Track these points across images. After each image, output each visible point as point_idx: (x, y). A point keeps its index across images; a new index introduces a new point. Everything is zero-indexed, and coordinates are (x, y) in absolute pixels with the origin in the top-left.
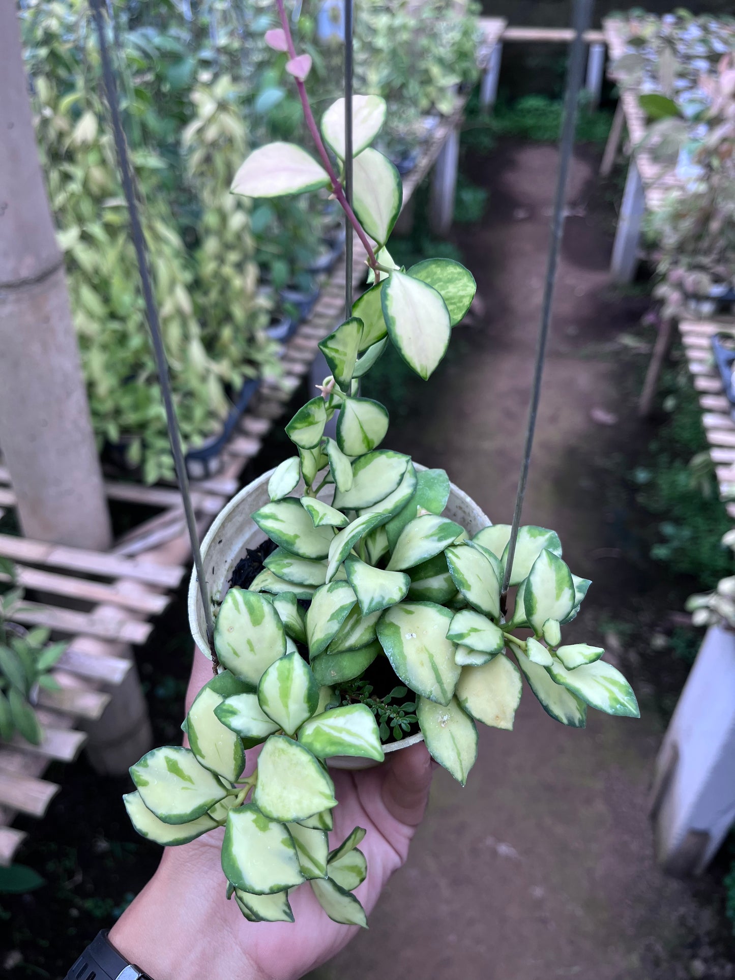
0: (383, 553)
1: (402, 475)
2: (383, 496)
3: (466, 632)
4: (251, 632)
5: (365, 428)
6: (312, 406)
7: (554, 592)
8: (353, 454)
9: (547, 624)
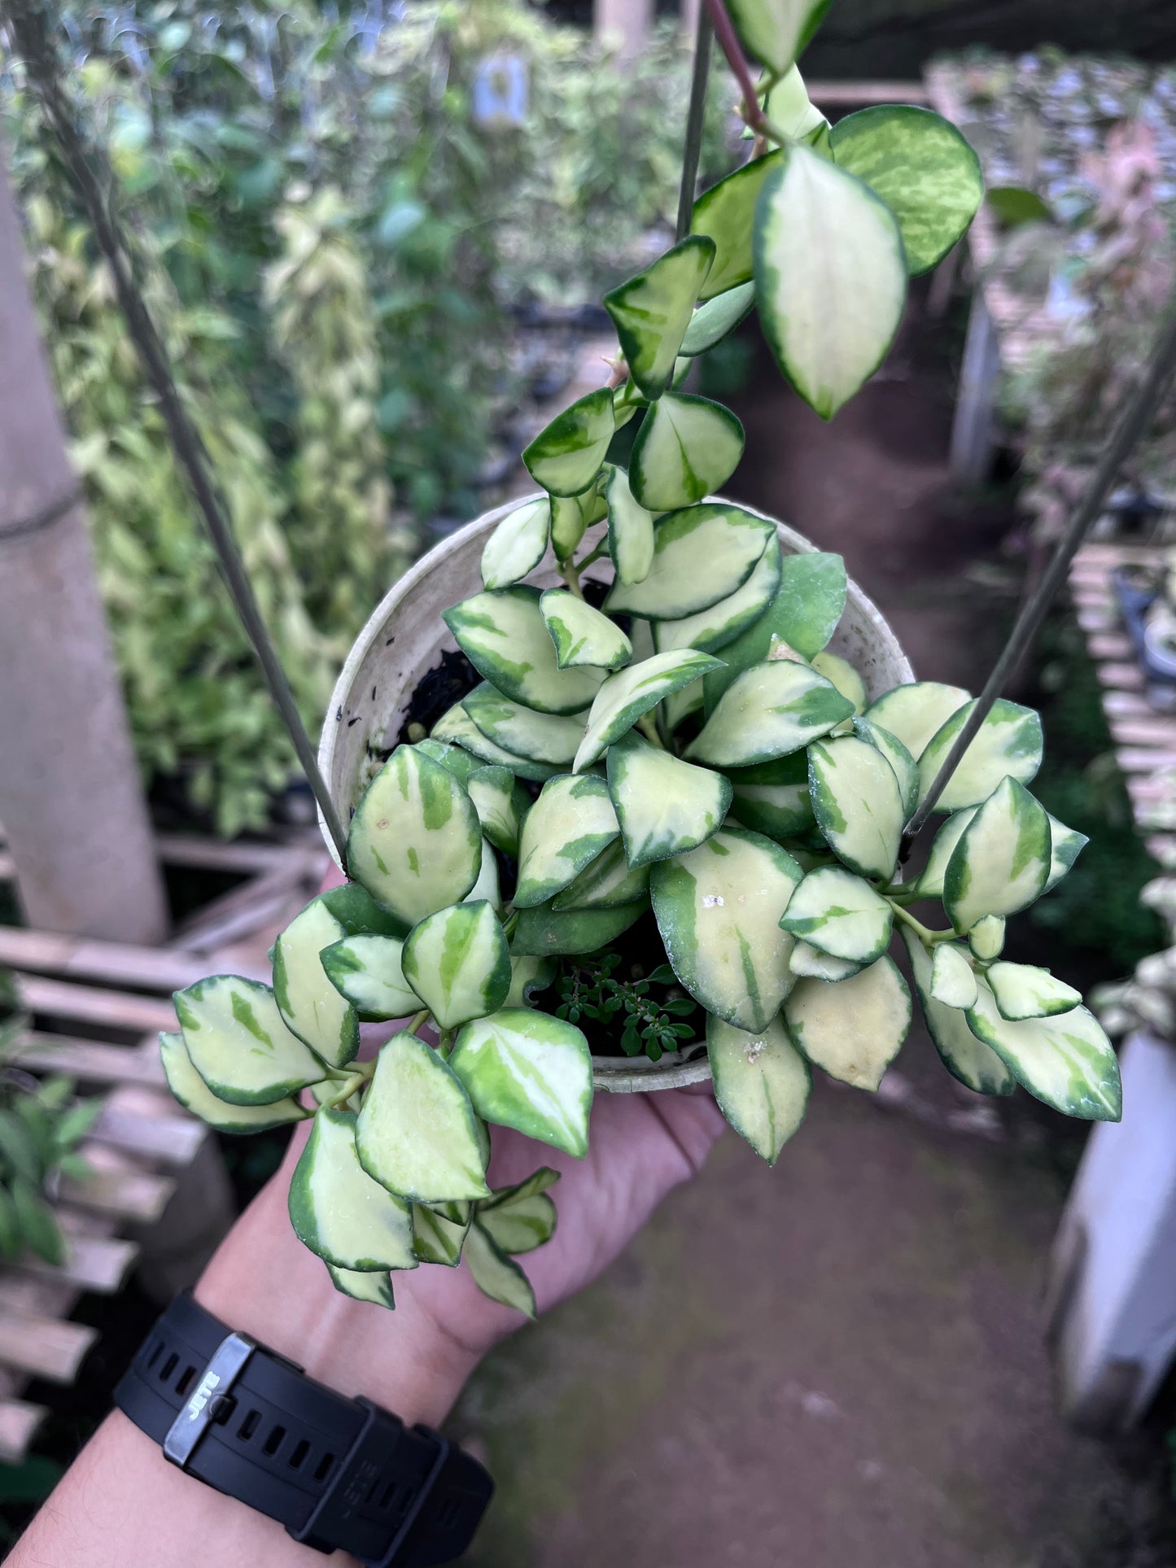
0: (691, 709)
1: (753, 566)
2: (707, 603)
3: (822, 916)
4: (421, 839)
5: (692, 458)
6: (583, 409)
7: (1010, 865)
8: (661, 508)
9: (982, 925)
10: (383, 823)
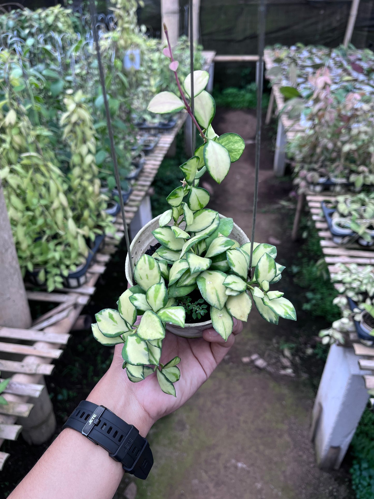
0: (204, 250)
1: (214, 220)
2: (205, 228)
3: (231, 283)
5: (200, 200)
6: (177, 190)
7: (268, 270)
8: (195, 210)
9: (263, 282)
10: (141, 269)
